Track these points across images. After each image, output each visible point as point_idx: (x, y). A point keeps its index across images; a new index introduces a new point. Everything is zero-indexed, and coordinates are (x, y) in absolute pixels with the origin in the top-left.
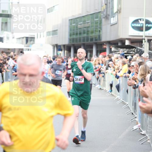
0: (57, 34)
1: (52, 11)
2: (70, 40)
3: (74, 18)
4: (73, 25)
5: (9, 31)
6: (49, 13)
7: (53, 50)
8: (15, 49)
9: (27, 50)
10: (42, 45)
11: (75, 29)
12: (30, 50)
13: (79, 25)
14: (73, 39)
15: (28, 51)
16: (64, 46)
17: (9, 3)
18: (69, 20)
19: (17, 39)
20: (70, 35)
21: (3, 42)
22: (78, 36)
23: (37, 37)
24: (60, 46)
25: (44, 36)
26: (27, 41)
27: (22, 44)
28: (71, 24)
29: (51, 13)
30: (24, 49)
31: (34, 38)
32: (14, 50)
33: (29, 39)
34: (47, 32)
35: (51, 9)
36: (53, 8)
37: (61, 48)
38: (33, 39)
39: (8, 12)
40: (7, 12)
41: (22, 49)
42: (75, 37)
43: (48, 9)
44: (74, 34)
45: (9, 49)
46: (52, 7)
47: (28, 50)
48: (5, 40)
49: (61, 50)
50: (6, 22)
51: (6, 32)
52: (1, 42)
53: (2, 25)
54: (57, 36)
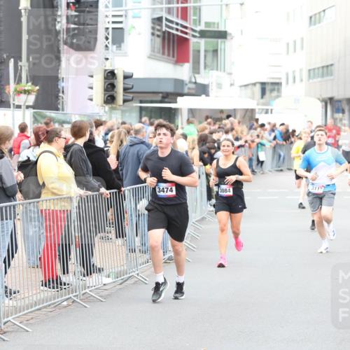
0: (332, 75)
1: (320, 23)
5: (221, 70)
6: (313, 27)
7: (324, 110)
8: (235, 110)
9: (264, 111)
10: (297, 101)
12: (270, 111)
15: (267, 115)
17: (221, 5)
19: (241, 86)
21: (207, 95)
23: (287, 83)
24: (340, 101)
25: (302, 80)
26: (263, 92)
27: (253, 98)
29: (318, 25)
30: (257, 111)
31: (279, 84)
33: (268, 88)
34: (309, 70)
35: (318, 16)
36: (322, 14)
37: (341, 106)
38: (276, 87)
39: (218, 28)
40: (216, 26)
41: (253, 111)
43: (311, 17)
45: (222, 111)
46: (320, 13)
47: (267, 112)
48: (213, 90)
49: (343, 112)
50: (216, 48)
51: (214, 73)
52: (203, 96)
53: (205, 56)
54: (332, 80)
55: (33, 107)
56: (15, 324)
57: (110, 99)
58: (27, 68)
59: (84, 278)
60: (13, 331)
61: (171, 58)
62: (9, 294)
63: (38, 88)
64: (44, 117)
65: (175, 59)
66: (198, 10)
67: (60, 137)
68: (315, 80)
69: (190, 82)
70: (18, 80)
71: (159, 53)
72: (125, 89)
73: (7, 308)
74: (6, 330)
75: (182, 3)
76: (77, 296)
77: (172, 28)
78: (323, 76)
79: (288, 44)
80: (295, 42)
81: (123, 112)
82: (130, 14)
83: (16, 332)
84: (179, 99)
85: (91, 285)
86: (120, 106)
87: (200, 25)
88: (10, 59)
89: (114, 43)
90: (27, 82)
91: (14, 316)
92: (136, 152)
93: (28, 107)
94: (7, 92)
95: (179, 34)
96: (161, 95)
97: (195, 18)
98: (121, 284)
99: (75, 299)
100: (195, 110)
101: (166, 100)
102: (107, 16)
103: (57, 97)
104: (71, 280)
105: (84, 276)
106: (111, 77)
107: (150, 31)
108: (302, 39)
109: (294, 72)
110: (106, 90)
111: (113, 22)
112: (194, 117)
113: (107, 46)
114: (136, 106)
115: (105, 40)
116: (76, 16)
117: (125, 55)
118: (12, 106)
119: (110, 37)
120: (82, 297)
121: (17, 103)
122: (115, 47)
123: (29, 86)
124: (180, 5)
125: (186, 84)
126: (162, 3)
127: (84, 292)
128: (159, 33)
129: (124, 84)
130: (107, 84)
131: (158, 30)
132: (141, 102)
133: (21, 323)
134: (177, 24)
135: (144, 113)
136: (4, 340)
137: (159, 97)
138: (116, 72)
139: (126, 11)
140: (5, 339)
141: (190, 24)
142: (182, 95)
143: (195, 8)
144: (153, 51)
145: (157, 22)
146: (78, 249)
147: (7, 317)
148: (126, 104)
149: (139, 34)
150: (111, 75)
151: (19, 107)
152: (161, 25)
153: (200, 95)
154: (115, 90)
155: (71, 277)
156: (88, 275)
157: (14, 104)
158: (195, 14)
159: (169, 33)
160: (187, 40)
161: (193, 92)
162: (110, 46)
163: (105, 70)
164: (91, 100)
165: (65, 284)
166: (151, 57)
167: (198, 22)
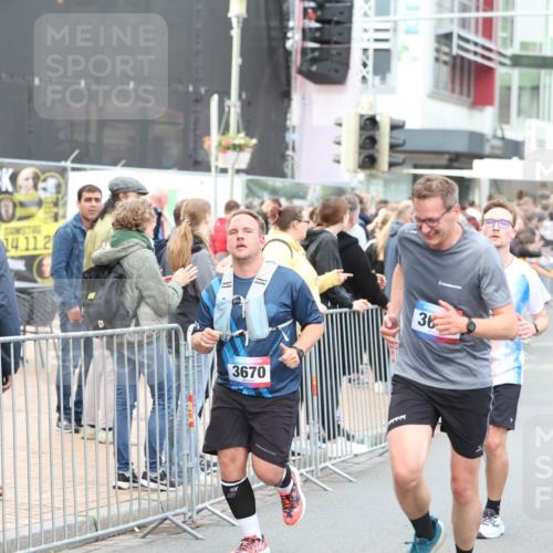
5: (543, 119)
17: (547, 16)
21: (522, 158)
39: (540, 50)
40: (538, 47)
45: (544, 185)
48: (530, 148)
50: (535, 83)
51: (533, 123)
52: (515, 159)
53: (520, 96)
55: (247, 172)
56: (214, 513)
57: (368, 162)
58: (239, 110)
59: (324, 445)
60: (210, 525)
61: (464, 98)
62: (206, 467)
63: (254, 141)
64: (264, 187)
65: (471, 99)
66: (509, 23)
67: (300, 221)
69: (495, 137)
70: (224, 128)
71: (446, 89)
72: (392, 147)
73: (202, 488)
74: (199, 522)
75: (485, 10)
76: (312, 471)
77: (467, 50)
81: (387, 182)
82: (402, 27)
83: (216, 525)
84: (476, 163)
85: (335, 455)
86: (383, 172)
87: (511, 46)
88: (211, 95)
89: (376, 72)
90: (238, 132)
91: (212, 501)
93: (238, 171)
94: (206, 146)
95: (479, 59)
96: (447, 156)
97: (504, 35)
98: (381, 455)
99: (309, 476)
100: (502, 181)
101: (456, 164)
102: (366, 30)
103: (283, 157)
104: (304, 446)
105: (324, 442)
106: (370, 127)
107: (432, 54)
110: (362, 147)
111: (376, 40)
112: (499, 192)
113: (364, 78)
114: (409, 174)
115: (362, 67)
116: (317, 29)
117: (393, 91)
118: (213, 169)
119: (370, 63)
120: (319, 474)
121: (221, 165)
122: (377, 78)
123: (241, 139)
124: (482, 14)
125: (488, 141)
126: (452, 11)
127: (323, 465)
128: (445, 58)
129: (391, 137)
130: (363, 137)
131: (446, 54)
132: (416, 167)
133: (223, 512)
134: (476, 44)
136: (197, 538)
137: (444, 160)
138: (378, 118)
139: (395, 22)
140: (199, 536)
141: (496, 45)
142: (481, 157)
143: (505, 19)
144: (436, 84)
145: (443, 40)
146: (315, 398)
147: (203, 502)
148: (394, 169)
149: (415, 59)
150: (370, 123)
151: (224, 171)
152: (450, 46)
153: (510, 158)
154: (377, 147)
155: (303, 442)
156: (329, 439)
157: (217, 167)
158: (504, 29)
159: (463, 58)
160: (490, 70)
161: (498, 152)
162: (370, 77)
163: (362, 116)
164: (338, 162)
165: (293, 454)
166: (433, 96)
167: (508, 41)
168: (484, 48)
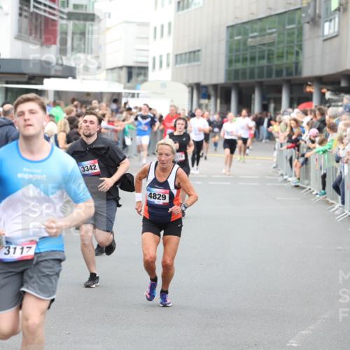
0: (198, 61)
1: (188, 7)
2: (228, 73)
3: (239, 22)
4: (236, 38)
6: (180, 13)
7: (190, 96)
8: (101, 93)
9: (131, 95)
10: (164, 85)
11: (242, 47)
12: (136, 95)
13: (250, 40)
14: (237, 72)
15: (133, 99)
16: (215, 86)
18: (228, 27)
19: (108, 70)
20: (230, 62)
21: (74, 78)
22: (248, 65)
23: (154, 68)
24: (206, 87)
26: (130, 76)
27: (119, 81)
28: (231, 36)
29: (186, 11)
30: (123, 94)
31: (146, 68)
32: (99, 96)
33: (135, 72)
34: (177, 56)
35: (186, 1)
37: (207, 91)
38: (143, 71)
39: (86, 10)
40: (84, 7)
41: (119, 94)
42: (239, 66)
43: (179, 3)
44: (237, 61)
45: (88, 94)
47: (133, 96)
49: (209, 97)
52: (70, 78)
54: (199, 65)
68: (182, 65)
77: (40, 9)
78: (190, 62)
79: (155, 29)
80: (162, 27)
84: (46, 81)
87: (68, 7)
92: (5, 133)
95: (47, 15)
96: (27, 76)
100: (62, 92)
101: (33, 81)
107: (16, 11)
108: (170, 24)
109: (161, 57)
112: (60, 99)
114: (2, 87)
128: (26, 14)
131: (26, 11)
132: (7, 83)
134: (45, 5)
135: (9, 94)
141: (58, 6)
142: (49, 77)
144: (20, 31)
145: (24, 3)
149: (7, 14)
152: (29, 6)
153: (67, 78)
159: (37, 14)
161: (59, 74)
166: (18, 37)
167: (66, 4)
168: (50, 7)
